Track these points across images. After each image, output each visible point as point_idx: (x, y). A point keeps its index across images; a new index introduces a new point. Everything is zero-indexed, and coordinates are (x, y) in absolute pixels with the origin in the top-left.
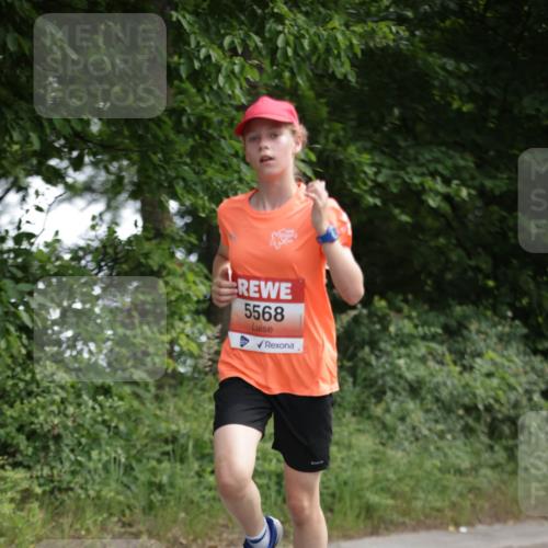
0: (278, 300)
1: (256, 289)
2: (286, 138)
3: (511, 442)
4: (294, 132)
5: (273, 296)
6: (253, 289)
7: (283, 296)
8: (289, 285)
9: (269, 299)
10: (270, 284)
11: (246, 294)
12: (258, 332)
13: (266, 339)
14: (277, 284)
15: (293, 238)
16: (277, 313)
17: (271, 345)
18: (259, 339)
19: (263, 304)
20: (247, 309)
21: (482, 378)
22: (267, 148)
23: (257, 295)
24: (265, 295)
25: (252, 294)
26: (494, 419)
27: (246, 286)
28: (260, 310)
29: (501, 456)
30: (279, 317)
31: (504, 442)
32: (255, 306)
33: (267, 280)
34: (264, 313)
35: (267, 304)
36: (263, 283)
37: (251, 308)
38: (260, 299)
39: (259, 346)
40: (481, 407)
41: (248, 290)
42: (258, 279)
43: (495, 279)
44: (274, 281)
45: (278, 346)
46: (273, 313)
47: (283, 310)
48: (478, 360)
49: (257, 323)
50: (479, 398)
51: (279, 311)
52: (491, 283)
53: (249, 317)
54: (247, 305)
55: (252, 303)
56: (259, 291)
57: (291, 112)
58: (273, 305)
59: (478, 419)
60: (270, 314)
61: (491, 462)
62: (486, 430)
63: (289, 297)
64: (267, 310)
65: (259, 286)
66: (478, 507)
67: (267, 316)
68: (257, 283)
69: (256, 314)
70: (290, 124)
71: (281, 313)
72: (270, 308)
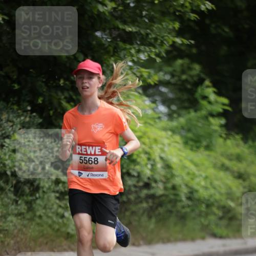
0: (95, 154)
1: (85, 150)
2: (95, 80)
3: (30, 198)
4: (99, 78)
5: (93, 153)
6: (83, 150)
7: (97, 153)
8: (100, 148)
9: (91, 154)
10: (91, 148)
11: (80, 152)
12: (86, 169)
13: (91, 172)
14: (94, 148)
15: (102, 128)
16: (95, 161)
17: (93, 175)
18: (88, 173)
19: (88, 157)
20: (80, 160)
21: (10, 153)
22: (86, 83)
23: (85, 153)
24: (89, 153)
25: (83, 153)
26: (18, 182)
27: (80, 149)
28: (87, 159)
29: (23, 207)
30: (96, 162)
31: (25, 198)
32: (85, 158)
33: (89, 146)
34: (89, 161)
35: (90, 157)
36: (87, 147)
37: (83, 159)
38: (87, 154)
39: (88, 176)
40: (9, 173)
41: (81, 150)
42: (86, 145)
43: (19, 83)
44: (92, 146)
45: (96, 175)
46: (93, 161)
47: (97, 159)
48: (7, 140)
49: (86, 165)
50: (8, 167)
51: (96, 159)
52: (16, 87)
53: (82, 163)
54: (80, 157)
55: (84, 156)
56: (86, 151)
57: (99, 69)
58: (93, 157)
59: (7, 182)
60: (92, 161)
61: (16, 212)
62: (12, 189)
63: (100, 153)
64: (90, 159)
65: (86, 149)
66: (6, 243)
67: (90, 162)
68: (85, 147)
69: (85, 161)
70: (99, 74)
71: (97, 161)
72: (91, 158)
